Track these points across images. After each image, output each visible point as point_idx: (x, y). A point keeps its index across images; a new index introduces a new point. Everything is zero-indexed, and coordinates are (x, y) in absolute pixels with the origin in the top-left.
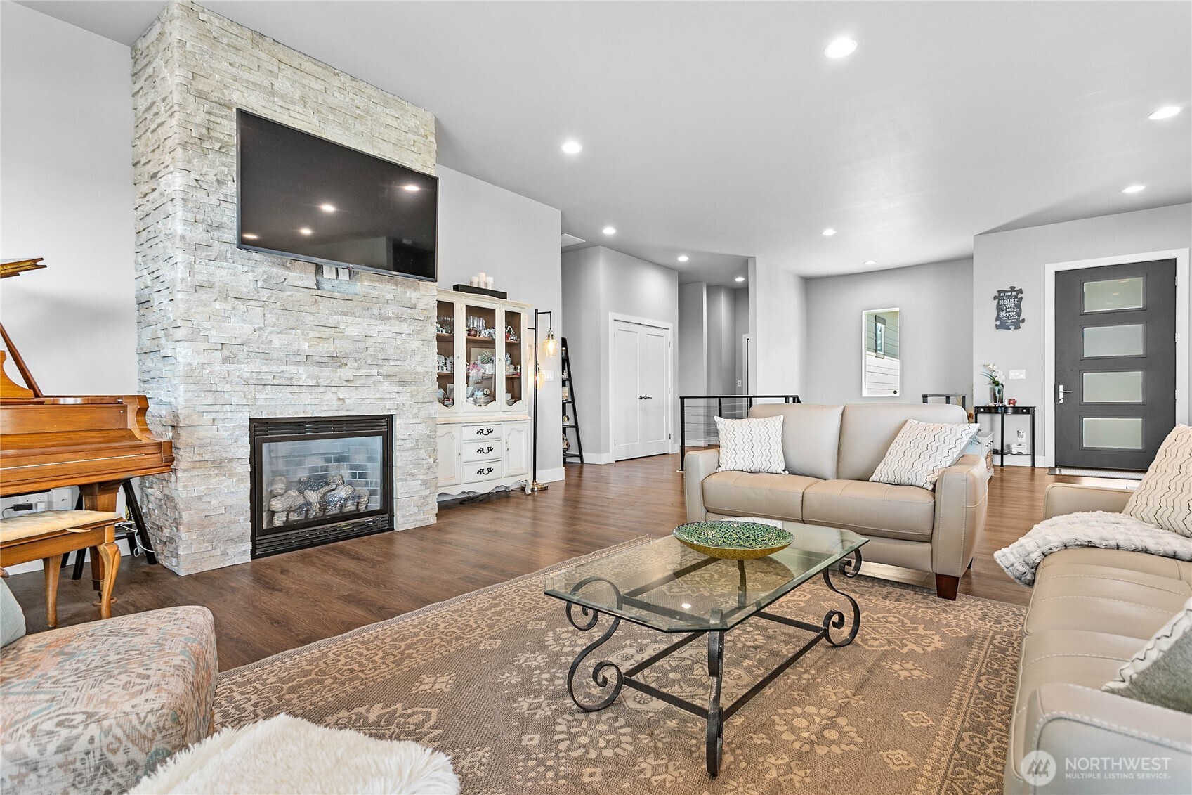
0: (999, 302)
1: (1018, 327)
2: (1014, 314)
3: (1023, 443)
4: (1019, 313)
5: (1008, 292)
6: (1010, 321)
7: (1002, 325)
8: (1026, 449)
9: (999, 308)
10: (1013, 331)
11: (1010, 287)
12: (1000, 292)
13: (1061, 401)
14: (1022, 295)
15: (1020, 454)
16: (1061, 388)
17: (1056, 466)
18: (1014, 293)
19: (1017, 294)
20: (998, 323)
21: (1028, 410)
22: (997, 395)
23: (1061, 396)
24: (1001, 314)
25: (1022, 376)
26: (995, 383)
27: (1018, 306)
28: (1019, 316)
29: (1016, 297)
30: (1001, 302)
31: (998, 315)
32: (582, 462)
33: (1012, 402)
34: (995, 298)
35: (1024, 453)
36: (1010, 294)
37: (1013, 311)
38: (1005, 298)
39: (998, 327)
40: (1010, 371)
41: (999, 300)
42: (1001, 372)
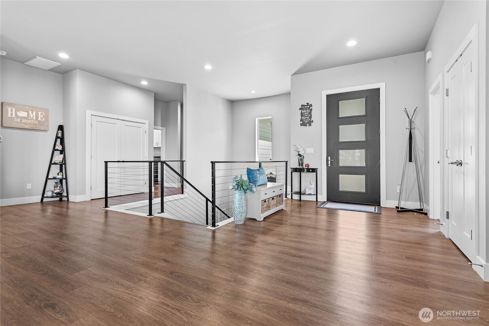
0: (302, 111)
1: (310, 125)
2: (308, 117)
3: (312, 188)
4: (311, 117)
5: (306, 106)
6: (306, 122)
7: (303, 124)
8: (313, 192)
9: (302, 115)
10: (308, 127)
11: (307, 103)
12: (302, 106)
13: (329, 165)
14: (312, 108)
15: (310, 194)
16: (329, 158)
17: (327, 201)
18: (308, 107)
19: (310, 107)
20: (301, 122)
21: (314, 170)
22: (301, 162)
23: (329, 162)
24: (303, 118)
25: (312, 151)
26: (299, 155)
27: (310, 113)
28: (311, 119)
29: (309, 108)
30: (303, 111)
31: (301, 118)
32: (68, 200)
33: (307, 165)
34: (300, 109)
35: (312, 194)
36: (306, 107)
37: (308, 116)
38: (304, 109)
39: (301, 125)
40: (307, 149)
41: (302, 110)
42: (302, 149)
